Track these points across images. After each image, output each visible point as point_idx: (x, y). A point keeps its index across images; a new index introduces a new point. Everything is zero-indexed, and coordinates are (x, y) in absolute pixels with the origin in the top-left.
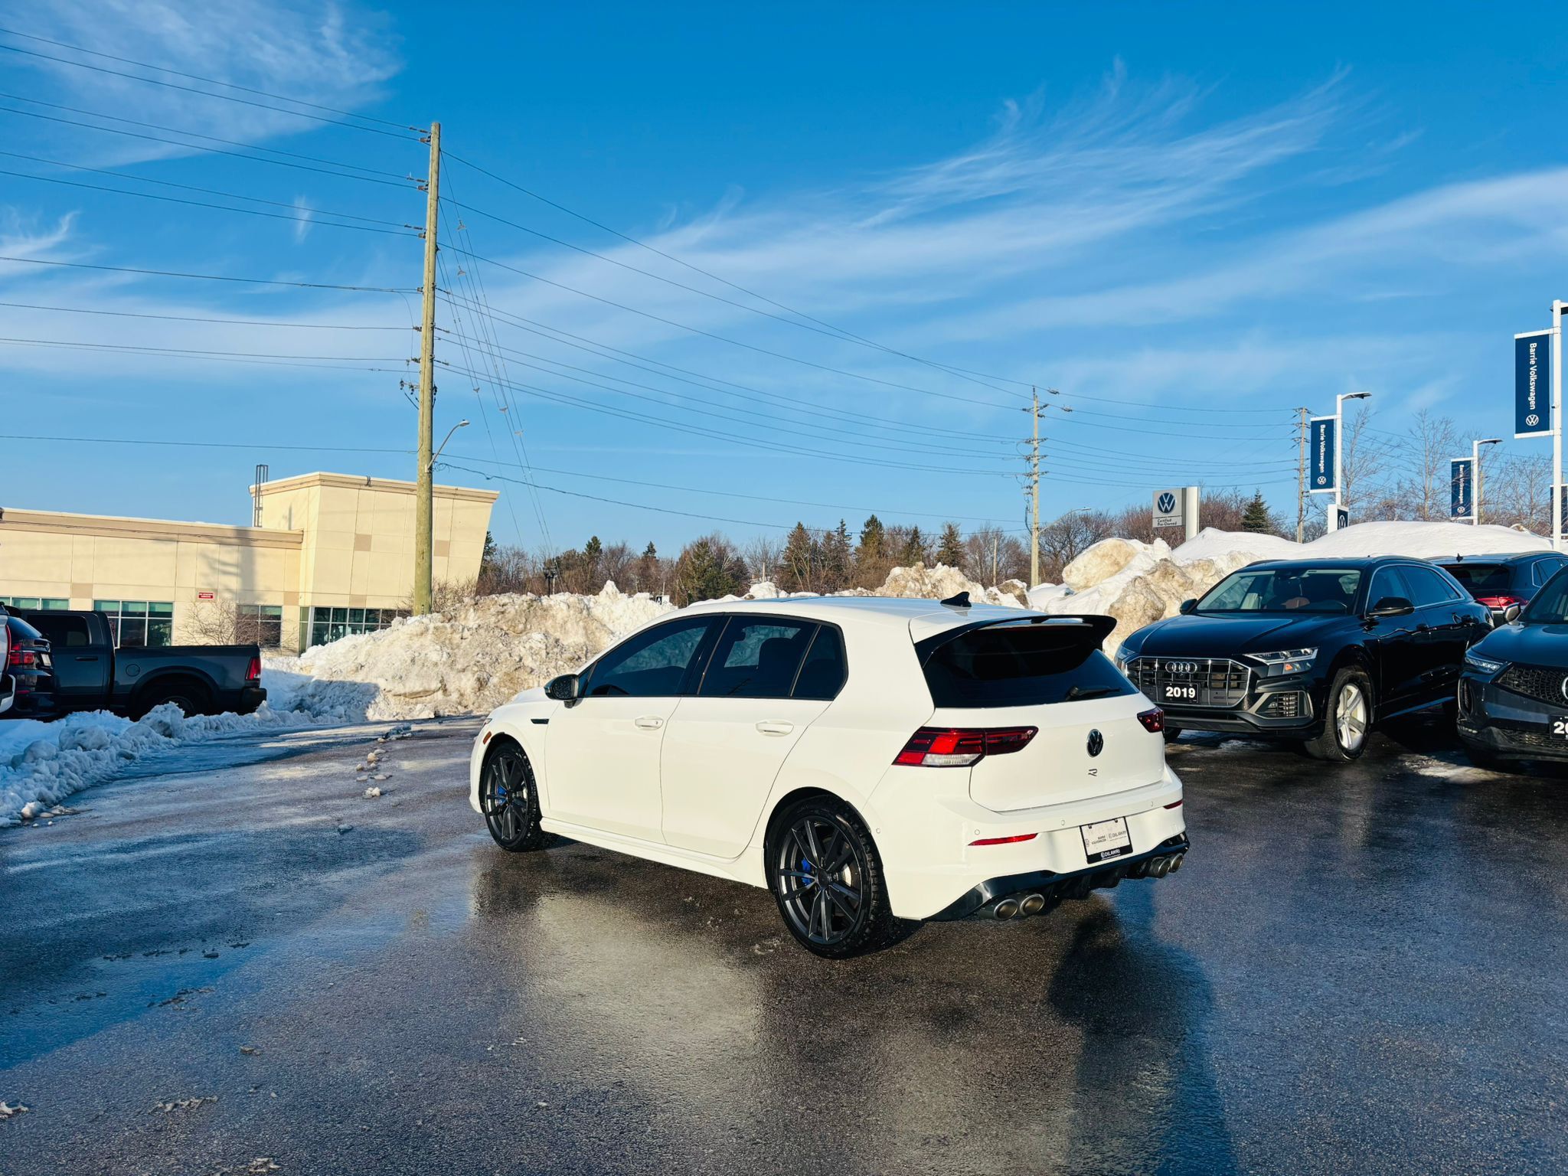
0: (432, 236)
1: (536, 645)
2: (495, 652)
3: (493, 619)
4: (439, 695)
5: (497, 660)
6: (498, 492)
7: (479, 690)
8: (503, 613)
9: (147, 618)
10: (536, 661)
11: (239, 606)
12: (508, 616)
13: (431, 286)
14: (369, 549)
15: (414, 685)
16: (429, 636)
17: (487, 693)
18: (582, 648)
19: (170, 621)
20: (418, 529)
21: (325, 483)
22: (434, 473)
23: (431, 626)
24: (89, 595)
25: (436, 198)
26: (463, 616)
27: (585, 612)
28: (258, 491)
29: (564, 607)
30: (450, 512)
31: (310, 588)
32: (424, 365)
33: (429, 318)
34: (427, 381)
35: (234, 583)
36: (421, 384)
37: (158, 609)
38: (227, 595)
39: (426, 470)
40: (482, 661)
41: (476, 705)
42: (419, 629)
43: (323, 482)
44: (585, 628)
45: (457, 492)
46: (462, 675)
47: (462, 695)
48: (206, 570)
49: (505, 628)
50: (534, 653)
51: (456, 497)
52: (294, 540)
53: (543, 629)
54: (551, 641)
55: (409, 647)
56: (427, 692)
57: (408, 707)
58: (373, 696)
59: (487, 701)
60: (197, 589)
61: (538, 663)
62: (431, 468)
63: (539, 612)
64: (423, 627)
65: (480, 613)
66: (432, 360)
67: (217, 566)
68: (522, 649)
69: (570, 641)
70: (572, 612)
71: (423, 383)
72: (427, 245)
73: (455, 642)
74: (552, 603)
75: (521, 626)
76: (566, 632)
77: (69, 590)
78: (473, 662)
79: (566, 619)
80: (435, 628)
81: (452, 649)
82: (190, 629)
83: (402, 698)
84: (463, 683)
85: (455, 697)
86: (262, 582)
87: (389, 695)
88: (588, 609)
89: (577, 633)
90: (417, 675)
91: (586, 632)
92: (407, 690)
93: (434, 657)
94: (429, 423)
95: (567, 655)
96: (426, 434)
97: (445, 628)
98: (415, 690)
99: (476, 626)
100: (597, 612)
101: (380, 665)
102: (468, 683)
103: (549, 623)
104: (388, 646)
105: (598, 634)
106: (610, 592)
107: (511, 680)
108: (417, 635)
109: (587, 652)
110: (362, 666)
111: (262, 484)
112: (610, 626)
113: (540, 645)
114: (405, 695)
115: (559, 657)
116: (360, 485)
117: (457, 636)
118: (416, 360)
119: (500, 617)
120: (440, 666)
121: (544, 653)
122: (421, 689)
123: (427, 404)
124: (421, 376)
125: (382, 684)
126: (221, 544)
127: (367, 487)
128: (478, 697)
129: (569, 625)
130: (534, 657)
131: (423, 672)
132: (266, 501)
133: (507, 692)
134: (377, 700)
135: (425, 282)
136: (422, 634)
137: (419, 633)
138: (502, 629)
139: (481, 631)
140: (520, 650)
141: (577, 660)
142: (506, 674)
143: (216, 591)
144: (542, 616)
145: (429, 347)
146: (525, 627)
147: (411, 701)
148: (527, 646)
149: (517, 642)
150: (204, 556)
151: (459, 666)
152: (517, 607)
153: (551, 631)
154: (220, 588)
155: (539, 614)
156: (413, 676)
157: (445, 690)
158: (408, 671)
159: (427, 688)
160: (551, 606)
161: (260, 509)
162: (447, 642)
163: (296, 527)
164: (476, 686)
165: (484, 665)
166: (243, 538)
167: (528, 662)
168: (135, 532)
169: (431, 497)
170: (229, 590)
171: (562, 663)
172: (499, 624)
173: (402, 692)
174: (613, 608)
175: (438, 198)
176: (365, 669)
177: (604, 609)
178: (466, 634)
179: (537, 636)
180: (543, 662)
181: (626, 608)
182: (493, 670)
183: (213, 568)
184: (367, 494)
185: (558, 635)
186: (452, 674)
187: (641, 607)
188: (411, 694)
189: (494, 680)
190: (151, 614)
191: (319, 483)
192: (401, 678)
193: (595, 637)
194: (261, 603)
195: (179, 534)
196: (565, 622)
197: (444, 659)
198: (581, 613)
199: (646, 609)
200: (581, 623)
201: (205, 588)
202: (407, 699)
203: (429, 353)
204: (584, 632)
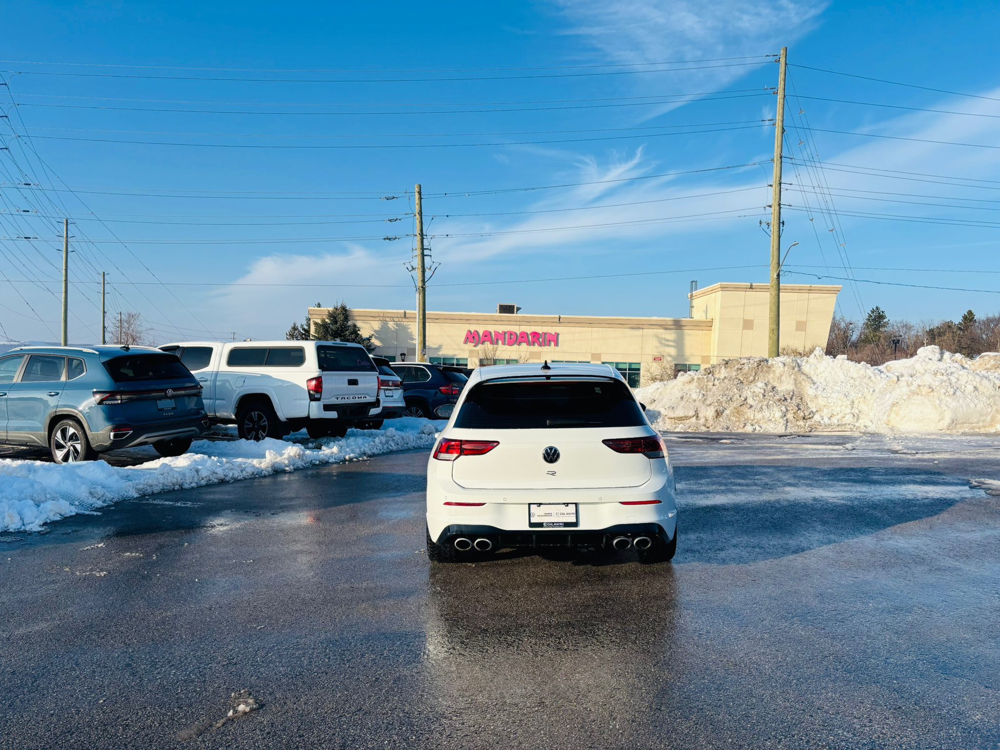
0: (780, 123)
1: (757, 390)
2: (731, 394)
3: (734, 373)
4: (694, 420)
5: (731, 399)
6: (841, 286)
7: (717, 417)
8: (741, 369)
9: (627, 372)
10: (755, 400)
11: (676, 365)
12: (744, 371)
13: (779, 156)
14: (752, 329)
15: (680, 413)
16: (695, 384)
17: (721, 419)
18: (789, 393)
19: (639, 373)
20: (770, 315)
21: (724, 289)
22: (781, 278)
23: (696, 377)
24: (600, 360)
25: (783, 97)
26: (718, 371)
27: (796, 369)
28: (692, 296)
29: (781, 365)
30: (807, 301)
31: (716, 354)
32: (775, 209)
33: (777, 178)
34: (776, 218)
35: (673, 351)
36: (772, 221)
37: (633, 367)
38: (669, 359)
39: (775, 276)
40: (721, 400)
41: (713, 426)
42: (689, 379)
43: (723, 288)
44: (795, 380)
45: (811, 288)
46: (708, 408)
47: (706, 420)
48: (658, 344)
49: (742, 379)
50: (755, 395)
51: (811, 291)
52: (708, 325)
53: (767, 380)
54: (769, 387)
55: (682, 390)
56: (687, 418)
57: (675, 426)
58: (656, 418)
59: (720, 425)
60: (653, 356)
61: (757, 402)
62: (778, 275)
63: (765, 369)
64: (690, 377)
65: (728, 370)
66: (779, 205)
67: (664, 342)
68: (749, 392)
69: (783, 388)
70: (786, 369)
71: (774, 222)
72: (777, 129)
73: (709, 387)
74: (774, 363)
75: (751, 378)
76: (781, 382)
77: (590, 357)
78: (716, 400)
79: (782, 373)
80: (698, 378)
81: (707, 392)
82: (646, 378)
83: (673, 420)
84: (708, 413)
85: (702, 421)
86: (688, 351)
87: (666, 418)
88: (799, 366)
89: (788, 383)
90: (683, 407)
91: (796, 383)
92: (675, 416)
93: (694, 396)
94: (777, 246)
95: (777, 397)
96: (776, 253)
97: (704, 378)
98: (680, 416)
99: (723, 377)
100: (806, 368)
101: (665, 400)
102: (710, 413)
103: (771, 375)
104: (671, 389)
105: (803, 384)
106: (817, 356)
107: (738, 412)
108: (687, 383)
109: (792, 396)
110: (654, 401)
111: (694, 292)
112: (815, 378)
113: (760, 390)
114: (674, 418)
115: (771, 398)
116: (746, 288)
117: (711, 384)
118: (770, 206)
119: (739, 372)
120: (697, 402)
121: (761, 396)
122: (683, 415)
123: (776, 234)
124: (772, 216)
125: (663, 411)
126: (666, 329)
127: (751, 290)
128: (715, 422)
129: (784, 377)
130: (755, 398)
131: (686, 405)
132: (695, 302)
133: (734, 419)
134: (658, 421)
135: (775, 154)
136: (690, 382)
137: (688, 381)
138: (739, 380)
139: (726, 381)
140: (747, 393)
141: (784, 401)
142: (735, 408)
143: (663, 356)
144: (766, 371)
145: (777, 196)
146: (754, 379)
147: (678, 422)
148: (752, 390)
149: (746, 388)
150: (657, 337)
151: (708, 402)
152: (750, 365)
153: (771, 381)
154: (665, 354)
155: (764, 370)
156: (680, 407)
157: (697, 417)
158: (678, 405)
159: (687, 415)
160: (773, 365)
161: (693, 307)
162: (705, 387)
163: (709, 317)
164: (714, 415)
165: (722, 402)
166: (678, 325)
167: (750, 401)
168: (621, 324)
169: (779, 292)
170: (670, 356)
171: (772, 403)
172: (738, 376)
173: (673, 416)
174: (818, 366)
175: (785, 96)
176: (656, 402)
177: (811, 366)
178: (716, 382)
179: (760, 384)
180: (760, 402)
181: (827, 366)
182: (727, 405)
183: (661, 343)
184: (750, 294)
185: (775, 384)
186: (703, 407)
187: (839, 365)
188: (678, 418)
189: (727, 412)
190: (630, 369)
191: (720, 289)
192: (673, 408)
193: (802, 385)
194: (687, 363)
195: (643, 325)
196: (781, 376)
197: (700, 398)
198: (794, 369)
199: (843, 367)
200: (793, 376)
201: (657, 355)
202: (676, 421)
203: (777, 200)
204: (794, 382)
